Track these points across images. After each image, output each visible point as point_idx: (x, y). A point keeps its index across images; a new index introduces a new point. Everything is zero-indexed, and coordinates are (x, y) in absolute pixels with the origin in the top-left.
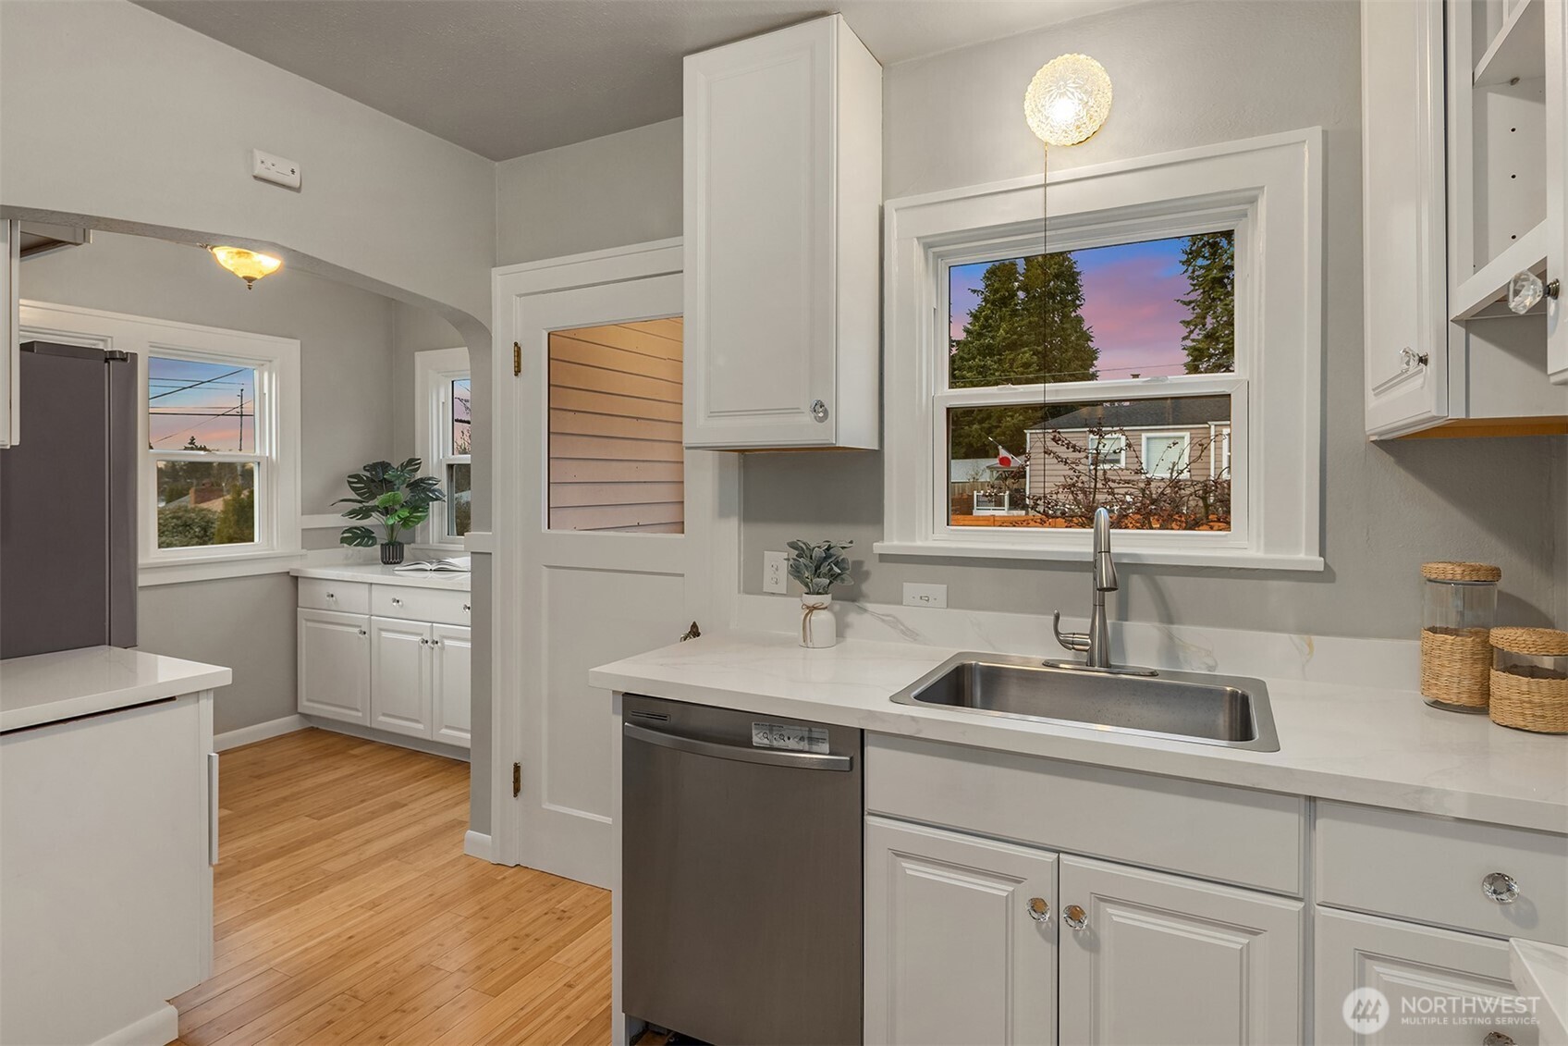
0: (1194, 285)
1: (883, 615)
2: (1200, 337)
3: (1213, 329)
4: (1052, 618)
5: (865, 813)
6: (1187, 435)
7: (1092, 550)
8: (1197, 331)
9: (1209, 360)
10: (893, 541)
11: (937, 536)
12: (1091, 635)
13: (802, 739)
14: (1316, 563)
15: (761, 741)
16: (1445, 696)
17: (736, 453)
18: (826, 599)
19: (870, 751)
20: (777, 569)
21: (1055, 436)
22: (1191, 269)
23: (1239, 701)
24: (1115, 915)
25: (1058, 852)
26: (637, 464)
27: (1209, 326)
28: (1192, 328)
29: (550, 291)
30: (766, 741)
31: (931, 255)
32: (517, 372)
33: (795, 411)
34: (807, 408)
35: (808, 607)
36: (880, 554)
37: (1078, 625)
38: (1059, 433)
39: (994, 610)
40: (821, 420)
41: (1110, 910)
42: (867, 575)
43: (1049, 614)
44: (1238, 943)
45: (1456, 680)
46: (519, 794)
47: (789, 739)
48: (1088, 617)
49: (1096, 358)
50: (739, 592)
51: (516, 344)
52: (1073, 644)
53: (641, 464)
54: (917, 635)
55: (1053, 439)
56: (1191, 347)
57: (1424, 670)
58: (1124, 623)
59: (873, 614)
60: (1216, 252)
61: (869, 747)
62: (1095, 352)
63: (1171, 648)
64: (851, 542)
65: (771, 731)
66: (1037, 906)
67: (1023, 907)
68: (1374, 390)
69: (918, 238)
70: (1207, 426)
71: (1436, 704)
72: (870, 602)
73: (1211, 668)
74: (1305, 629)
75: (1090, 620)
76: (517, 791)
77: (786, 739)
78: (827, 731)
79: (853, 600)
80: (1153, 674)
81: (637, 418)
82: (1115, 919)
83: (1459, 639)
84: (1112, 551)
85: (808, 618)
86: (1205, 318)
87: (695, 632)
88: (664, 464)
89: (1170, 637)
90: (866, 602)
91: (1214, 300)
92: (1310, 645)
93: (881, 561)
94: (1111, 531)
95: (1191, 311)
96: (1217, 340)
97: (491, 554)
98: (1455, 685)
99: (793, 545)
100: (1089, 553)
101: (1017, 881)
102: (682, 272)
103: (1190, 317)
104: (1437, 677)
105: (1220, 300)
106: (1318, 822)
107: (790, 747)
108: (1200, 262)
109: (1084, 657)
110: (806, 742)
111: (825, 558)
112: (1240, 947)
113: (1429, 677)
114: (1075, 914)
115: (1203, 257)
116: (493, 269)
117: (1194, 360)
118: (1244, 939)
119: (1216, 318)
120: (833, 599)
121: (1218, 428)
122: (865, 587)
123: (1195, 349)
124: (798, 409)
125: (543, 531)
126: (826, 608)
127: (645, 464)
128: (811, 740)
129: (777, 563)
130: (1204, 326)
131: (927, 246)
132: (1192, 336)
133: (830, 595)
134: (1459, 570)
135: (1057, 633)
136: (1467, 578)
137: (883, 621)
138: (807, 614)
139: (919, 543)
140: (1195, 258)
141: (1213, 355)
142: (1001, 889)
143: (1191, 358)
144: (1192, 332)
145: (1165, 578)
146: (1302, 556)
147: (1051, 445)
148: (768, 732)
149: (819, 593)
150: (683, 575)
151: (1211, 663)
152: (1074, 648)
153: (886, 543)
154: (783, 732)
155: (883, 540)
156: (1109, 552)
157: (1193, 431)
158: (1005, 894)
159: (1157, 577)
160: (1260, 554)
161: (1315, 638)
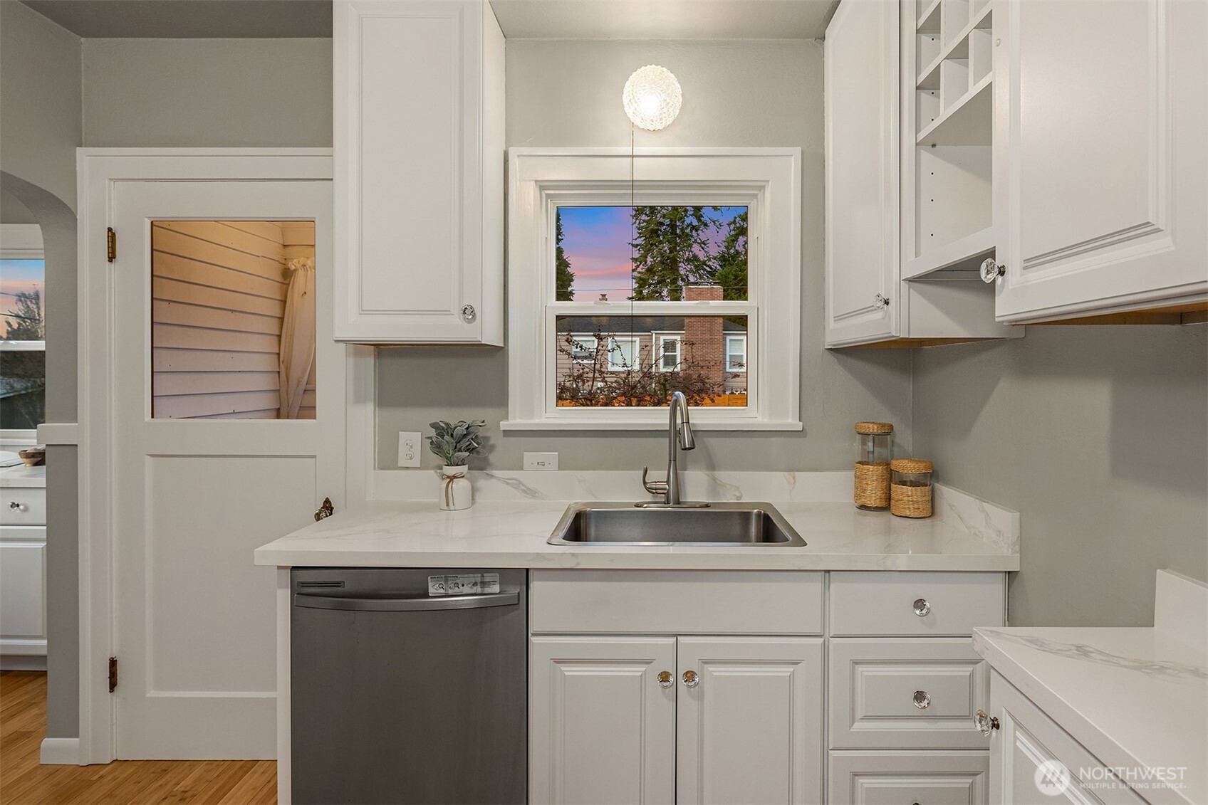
0: (640, 233)
1: (507, 479)
2: (644, 270)
3: (651, 265)
4: (642, 472)
5: (530, 635)
6: (637, 339)
7: (668, 422)
8: (641, 266)
9: (649, 287)
10: (515, 421)
11: (548, 415)
12: (668, 482)
13: (475, 584)
14: (798, 426)
15: (437, 591)
16: (869, 502)
17: (373, 347)
18: (464, 469)
19: (535, 586)
20: (411, 447)
21: (568, 338)
22: (638, 221)
23: (762, 517)
24: (714, 671)
25: (676, 636)
26: (232, 354)
27: (649, 263)
28: (639, 263)
29: (155, 180)
30: (442, 591)
31: (544, 195)
32: (112, 257)
33: (446, 312)
34: (457, 311)
35: (448, 477)
36: (504, 431)
37: (658, 476)
38: (571, 336)
39: (594, 469)
40: (470, 321)
41: (711, 668)
42: (493, 448)
43: (639, 469)
44: (788, 672)
45: (874, 492)
46: (115, 688)
47: (463, 585)
48: (665, 470)
49: (573, 280)
50: (374, 469)
51: (110, 230)
52: (656, 489)
53: (237, 354)
54: (536, 493)
55: (567, 341)
56: (638, 277)
57: (857, 488)
58: (685, 472)
59: (499, 479)
60: (653, 211)
61: (535, 582)
62: (572, 276)
63: (715, 486)
64: (484, 421)
65: (446, 581)
66: (664, 677)
67: (654, 680)
68: (834, 317)
69: (536, 181)
70: (650, 334)
71: (863, 507)
72: (496, 470)
73: (738, 498)
74: (790, 469)
75: (667, 472)
76: (113, 686)
77: (460, 586)
78: (498, 574)
79: (482, 469)
80: (707, 506)
81: (233, 311)
82: (714, 674)
83: (875, 467)
84: (690, 422)
85: (450, 485)
86: (647, 257)
87: (328, 507)
88: (259, 355)
89: (714, 479)
90: (492, 469)
91: (652, 245)
92: (794, 478)
93: (504, 436)
94: (689, 408)
95: (638, 251)
96: (654, 273)
97: (77, 445)
98: (874, 495)
99: (434, 426)
100: (667, 424)
101: (648, 662)
102: (332, 180)
103: (636, 255)
104: (864, 491)
105: (656, 245)
106: (832, 586)
107: (464, 593)
108: (644, 217)
109: (662, 498)
110: (479, 586)
111: (465, 435)
112: (788, 674)
113: (860, 489)
114: (690, 676)
115: (646, 214)
116: (78, 148)
117: (640, 287)
118: (790, 669)
119: (653, 258)
120: (469, 469)
121: (658, 336)
122: (492, 458)
123: (641, 279)
124: (449, 311)
125: (146, 420)
126: (463, 476)
127: (240, 354)
128: (483, 584)
129: (412, 443)
130: (646, 263)
131: (542, 188)
132: (639, 270)
133: (467, 466)
134: (875, 427)
135: (645, 483)
136: (880, 431)
137: (508, 483)
138: (449, 482)
139: (536, 421)
140: (640, 214)
141: (652, 284)
142: (637, 671)
143: (638, 285)
144: (638, 266)
145: (710, 439)
146: (790, 421)
147: (564, 345)
148: (443, 583)
149: (457, 465)
150: (314, 457)
151: (738, 494)
152: (656, 493)
153: (511, 421)
154: (457, 581)
155: (507, 418)
156: (688, 422)
157: (642, 337)
158: (640, 674)
159: (705, 439)
160: (766, 421)
161: (797, 474)
